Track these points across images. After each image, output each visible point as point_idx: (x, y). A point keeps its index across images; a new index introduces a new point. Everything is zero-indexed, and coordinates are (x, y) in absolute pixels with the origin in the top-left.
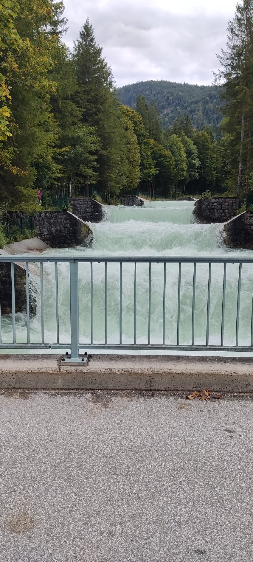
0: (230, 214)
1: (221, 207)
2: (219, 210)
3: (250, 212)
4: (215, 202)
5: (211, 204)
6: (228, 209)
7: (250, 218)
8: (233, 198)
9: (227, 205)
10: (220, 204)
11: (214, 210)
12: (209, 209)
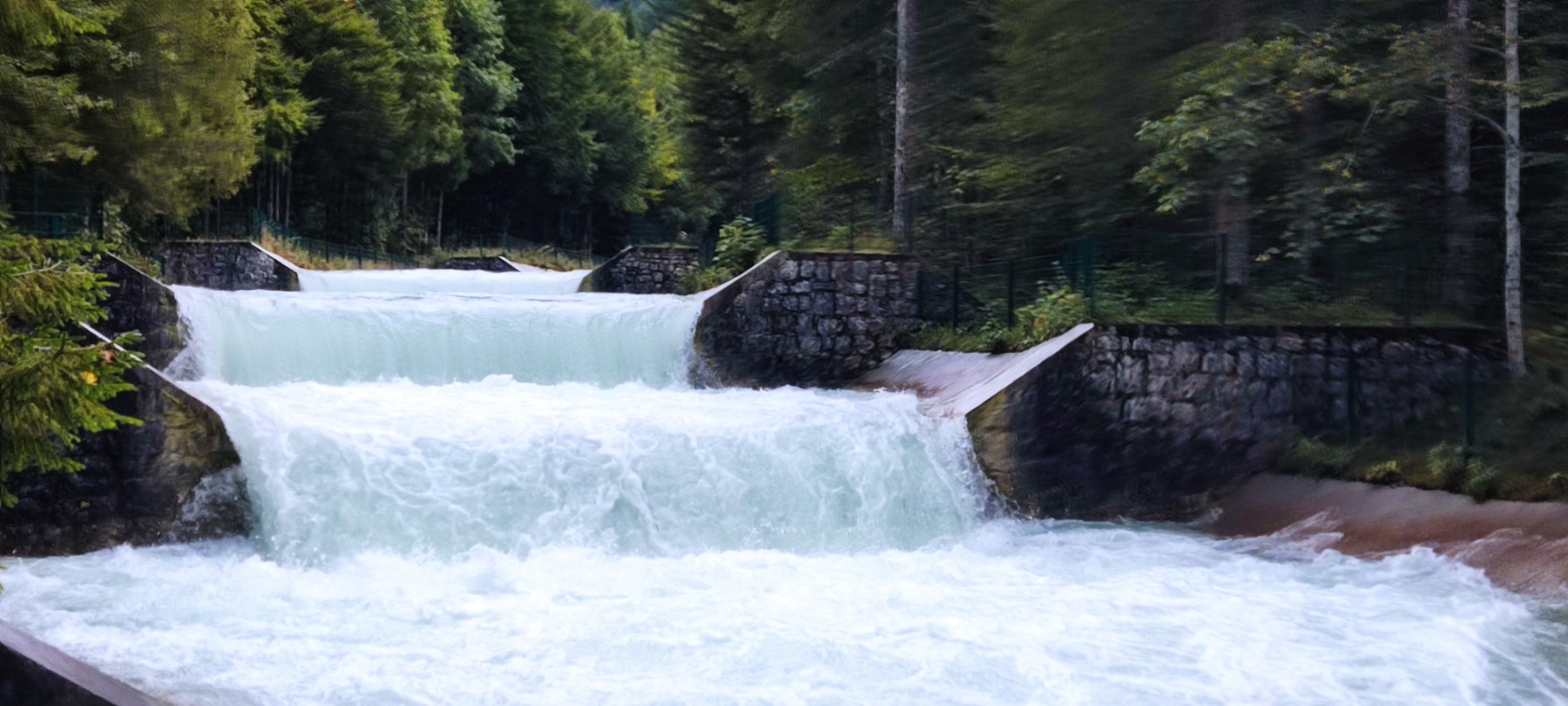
0: (876, 338)
1: (830, 305)
2: (823, 317)
3: (1113, 329)
4: (799, 279)
5: (781, 288)
6: (865, 314)
7: (1119, 360)
8: (888, 258)
9: (861, 296)
10: (823, 291)
11: (796, 318)
12: (772, 314)
